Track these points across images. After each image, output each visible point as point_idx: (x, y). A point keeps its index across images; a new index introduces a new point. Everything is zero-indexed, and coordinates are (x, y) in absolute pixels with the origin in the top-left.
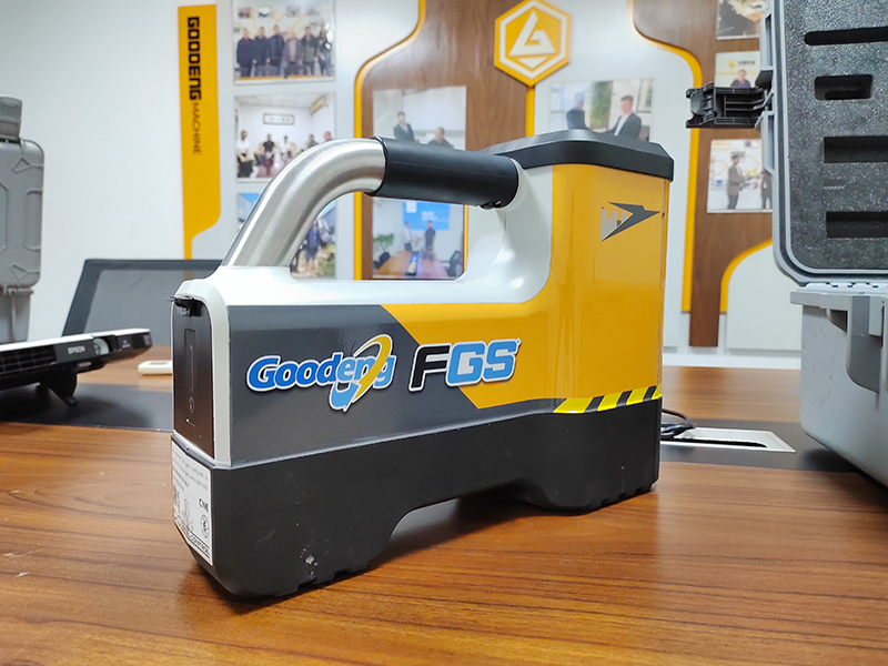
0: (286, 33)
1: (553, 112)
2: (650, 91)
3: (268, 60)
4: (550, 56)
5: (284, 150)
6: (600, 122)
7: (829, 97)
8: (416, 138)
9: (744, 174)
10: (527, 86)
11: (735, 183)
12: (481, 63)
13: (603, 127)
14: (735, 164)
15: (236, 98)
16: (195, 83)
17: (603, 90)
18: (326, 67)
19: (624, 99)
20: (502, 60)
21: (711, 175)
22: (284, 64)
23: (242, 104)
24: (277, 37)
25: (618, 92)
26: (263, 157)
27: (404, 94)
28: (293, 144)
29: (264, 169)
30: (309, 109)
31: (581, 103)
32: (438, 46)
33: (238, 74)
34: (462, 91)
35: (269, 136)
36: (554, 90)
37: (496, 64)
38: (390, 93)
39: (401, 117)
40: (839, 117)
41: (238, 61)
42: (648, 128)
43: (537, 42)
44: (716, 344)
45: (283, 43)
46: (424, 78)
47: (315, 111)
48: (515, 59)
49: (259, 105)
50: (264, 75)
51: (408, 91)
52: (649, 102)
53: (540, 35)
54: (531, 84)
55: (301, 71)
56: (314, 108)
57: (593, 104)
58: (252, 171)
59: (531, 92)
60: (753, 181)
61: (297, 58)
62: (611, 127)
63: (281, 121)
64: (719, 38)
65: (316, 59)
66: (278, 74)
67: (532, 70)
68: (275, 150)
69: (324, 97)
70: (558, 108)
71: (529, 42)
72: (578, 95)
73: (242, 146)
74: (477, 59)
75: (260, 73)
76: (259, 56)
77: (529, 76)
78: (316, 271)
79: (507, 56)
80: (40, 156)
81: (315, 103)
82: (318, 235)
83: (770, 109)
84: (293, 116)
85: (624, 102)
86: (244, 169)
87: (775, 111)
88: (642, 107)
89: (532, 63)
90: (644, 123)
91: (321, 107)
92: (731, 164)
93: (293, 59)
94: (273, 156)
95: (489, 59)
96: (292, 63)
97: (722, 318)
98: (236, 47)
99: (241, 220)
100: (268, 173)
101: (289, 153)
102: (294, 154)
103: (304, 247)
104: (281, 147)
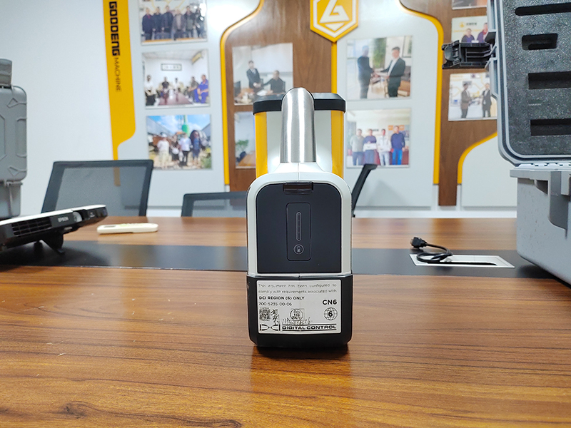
0: (174, 11)
1: (349, 59)
2: (411, 44)
3: (163, 29)
4: (345, 23)
5: (176, 88)
6: (379, 64)
7: (530, 48)
8: (261, 77)
9: (471, 96)
10: (332, 42)
11: (466, 101)
12: (301, 27)
13: (381, 67)
14: (466, 89)
15: (143, 54)
16: (116, 45)
17: (380, 43)
18: (201, 32)
19: (394, 49)
20: (315, 25)
21: (450, 97)
22: (174, 31)
23: (147, 58)
24: (168, 13)
25: (390, 44)
26: (162, 92)
27: (252, 49)
28: (181, 83)
29: (163, 100)
30: (191, 60)
31: (367, 52)
32: (273, 17)
33: (144, 38)
34: (290, 46)
35: (165, 78)
36: (349, 45)
37: (311, 28)
38: (243, 48)
39: (251, 64)
40: (537, 61)
41: (143, 29)
42: (410, 68)
43: (337, 13)
44: (455, 204)
45: (172, 17)
46: (265, 38)
47: (195, 62)
48: (323, 25)
49: (158, 58)
50: (160, 38)
51: (255, 47)
52: (410, 51)
53: (339, 9)
54: (334, 41)
55: (185, 35)
56: (194, 59)
57: (375, 53)
58: (155, 101)
59: (334, 45)
60: (477, 99)
61: (182, 26)
62: (386, 67)
63: (172, 68)
64: (454, 8)
65: (194, 27)
66: (170, 37)
67: (335, 31)
68: (170, 87)
69: (200, 52)
70: (352, 56)
71: (332, 13)
72: (364, 47)
73: (148, 85)
74: (299, 25)
75: (158, 37)
76: (157, 26)
77: (333, 35)
78: (199, 165)
79: (319, 23)
80: (24, 97)
81: (195, 56)
82: (200, 142)
83: (495, 56)
84: (180, 65)
85: (394, 51)
86: (150, 100)
87: (498, 58)
88: (406, 54)
89: (334, 27)
90: (407, 64)
91: (199, 58)
92: (462, 89)
93: (179, 28)
94: (168, 91)
95: (308, 26)
96: (178, 30)
97: (459, 187)
98: (141, 21)
99: (149, 134)
100: (166, 103)
101: (179, 89)
102: (182, 89)
103: (191, 150)
104: (174, 85)
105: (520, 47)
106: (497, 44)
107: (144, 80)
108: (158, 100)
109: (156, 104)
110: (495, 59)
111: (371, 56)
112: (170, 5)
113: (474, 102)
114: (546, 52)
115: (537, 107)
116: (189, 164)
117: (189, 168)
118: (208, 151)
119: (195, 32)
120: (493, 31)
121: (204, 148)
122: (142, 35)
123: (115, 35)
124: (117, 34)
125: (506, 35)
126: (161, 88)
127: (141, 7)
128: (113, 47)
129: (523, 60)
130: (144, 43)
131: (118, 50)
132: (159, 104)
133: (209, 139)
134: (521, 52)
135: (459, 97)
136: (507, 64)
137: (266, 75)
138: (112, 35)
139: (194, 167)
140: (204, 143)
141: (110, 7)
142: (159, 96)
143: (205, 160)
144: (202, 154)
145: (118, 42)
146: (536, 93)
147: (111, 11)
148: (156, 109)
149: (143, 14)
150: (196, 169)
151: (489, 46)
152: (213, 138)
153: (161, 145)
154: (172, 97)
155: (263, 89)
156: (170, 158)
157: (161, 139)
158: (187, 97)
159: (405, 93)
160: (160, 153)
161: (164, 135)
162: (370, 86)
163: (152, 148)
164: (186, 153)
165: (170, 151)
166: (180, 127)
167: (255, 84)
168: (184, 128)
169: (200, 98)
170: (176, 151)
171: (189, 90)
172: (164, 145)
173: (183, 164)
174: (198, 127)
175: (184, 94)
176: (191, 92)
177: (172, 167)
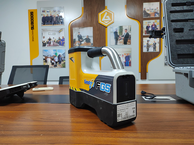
0: (53, 16)
1: (111, 32)
2: (130, 28)
3: (49, 21)
4: (110, 21)
5: (53, 41)
6: (121, 34)
7: (176, 32)
8: (82, 38)
9: (150, 44)
10: (105, 27)
11: (148, 46)
12: (96, 22)
13: (121, 35)
14: (148, 42)
15: (42, 29)
16: (33, 26)
17: (121, 28)
18: (62, 23)
19: (125, 29)
20: (100, 22)
21: (143, 45)
22: (53, 22)
23: (43, 30)
24: (51, 16)
25: (124, 28)
26: (49, 42)
27: (79, 29)
28: (55, 39)
29: (49, 45)
30: (59, 31)
31: (117, 30)
32: (86, 19)
33: (42, 24)
34: (92, 28)
35: (50, 37)
36: (111, 28)
37: (99, 22)
38: (76, 28)
39: (79, 33)
40: (178, 36)
41: (42, 21)
42: (130, 35)
43: (107, 18)
44: (146, 79)
45: (52, 18)
46: (83, 25)
47: (60, 32)
48: (103, 21)
49: (47, 31)
50: (48, 24)
51: (80, 28)
52: (130, 30)
53: (108, 17)
54: (106, 26)
55: (57, 24)
56: (60, 31)
57: (119, 31)
58: (46, 45)
59: (106, 28)
60: (152, 46)
61: (56, 21)
62: (123, 35)
63: (52, 34)
65: (60, 21)
66: (51, 24)
67: (106, 24)
68: (51, 40)
69: (62, 29)
70: (112, 31)
71: (106, 18)
72: (116, 29)
73: (44, 40)
74: (95, 20)
75: (47, 24)
76: (47, 20)
77: (106, 25)
78: (61, 66)
79: (101, 21)
81: (60, 30)
82: (61, 59)
84: (55, 33)
86: (44, 45)
88: (129, 31)
89: (106, 22)
90: (129, 34)
91: (61, 31)
93: (55, 21)
94: (51, 42)
95: (98, 22)
96: (54, 22)
97: (147, 73)
98: (42, 18)
99: (44, 56)
100: (50, 46)
101: (54, 41)
102: (56, 41)
103: (58, 61)
104: (53, 40)
105: (173, 32)
106: (166, 31)
107: (42, 38)
108: (47, 45)
109: (46, 46)
110: (165, 35)
111: (118, 31)
112: (51, 14)
113: (151, 46)
114: (181, 33)
115: (179, 50)
116: (57, 66)
117: (58, 67)
118: (64, 61)
119: (60, 22)
120: (165, 27)
121: (63, 61)
122: (42, 23)
123: (32, 23)
124: (33, 23)
125: (168, 28)
126: (48, 41)
127: (42, 14)
128: (31, 27)
129: (174, 36)
130: (42, 26)
131: (33, 28)
132: (47, 46)
133: (64, 58)
134: (173, 33)
135: (146, 45)
136: (169, 37)
137: (84, 37)
138: (31, 23)
139: (59, 67)
140: (63, 59)
141: (31, 14)
142: (47, 43)
143: (63, 65)
144: (62, 63)
145: (33, 25)
146: (178, 46)
147: (31, 15)
148: (47, 47)
149: (42, 16)
150: (60, 68)
151: (163, 31)
152: (66, 57)
153: (48, 60)
154: (52, 44)
155: (83, 41)
156: (51, 64)
157: (48, 57)
158: (57, 44)
159: (129, 43)
160: (47, 62)
161: (49, 56)
162: (118, 41)
163: (45, 61)
164: (56, 62)
165: (51, 61)
166: (55, 54)
167: (80, 40)
168: (56, 54)
169: (62, 44)
170: (53, 62)
171: (58, 41)
172: (49, 60)
173: (55, 66)
174: (61, 54)
175: (56, 43)
176: (58, 42)
177: (52, 67)
